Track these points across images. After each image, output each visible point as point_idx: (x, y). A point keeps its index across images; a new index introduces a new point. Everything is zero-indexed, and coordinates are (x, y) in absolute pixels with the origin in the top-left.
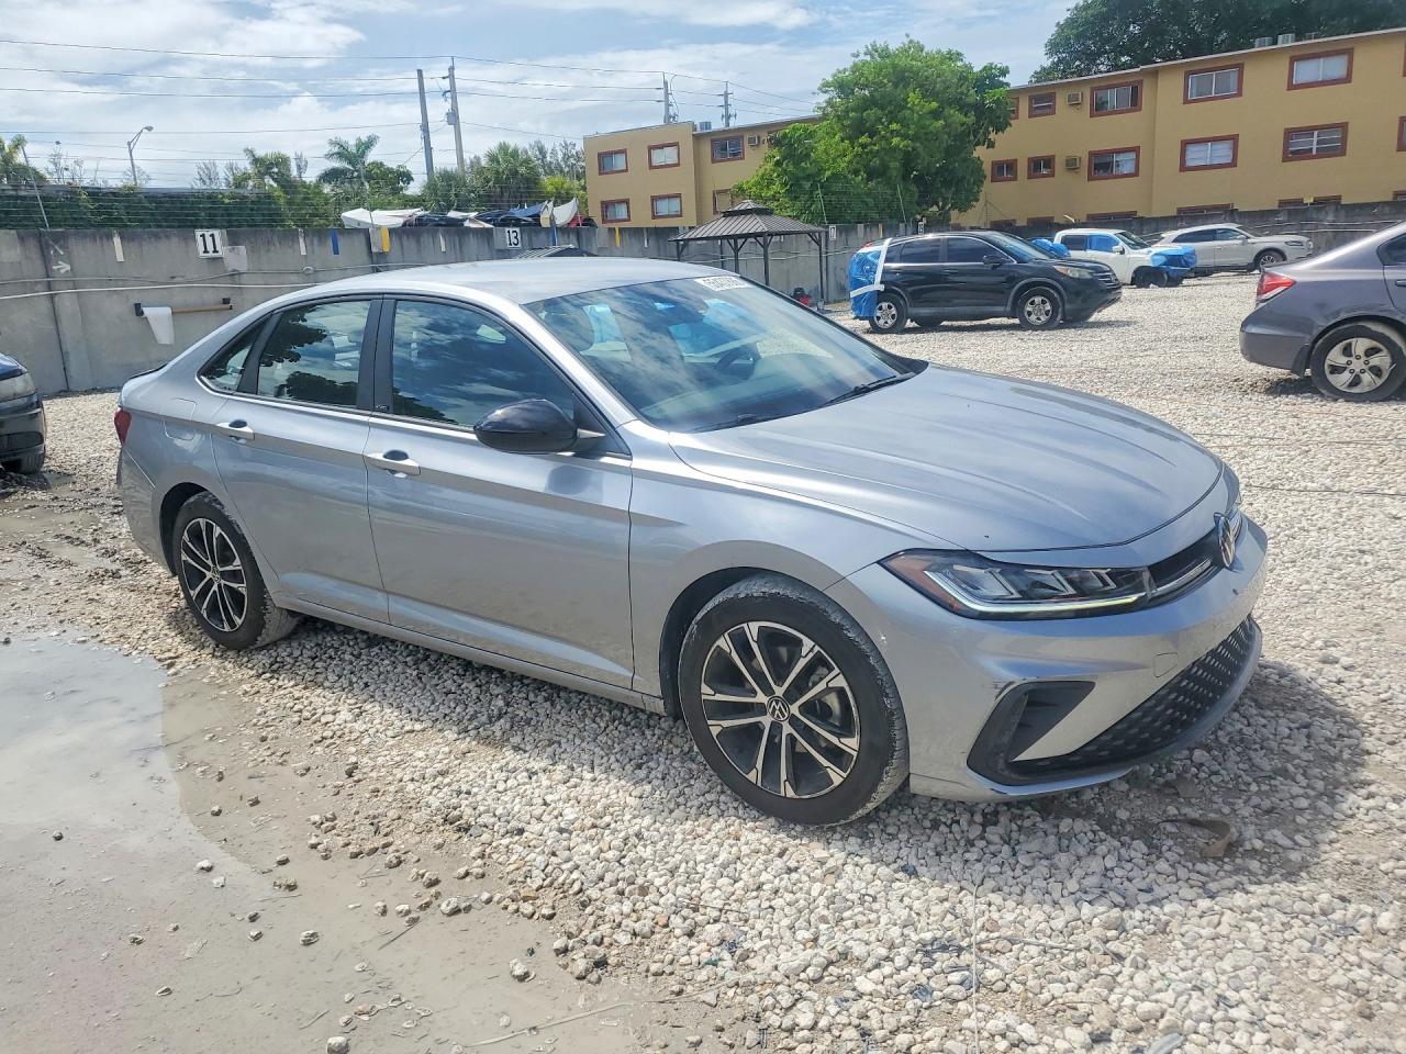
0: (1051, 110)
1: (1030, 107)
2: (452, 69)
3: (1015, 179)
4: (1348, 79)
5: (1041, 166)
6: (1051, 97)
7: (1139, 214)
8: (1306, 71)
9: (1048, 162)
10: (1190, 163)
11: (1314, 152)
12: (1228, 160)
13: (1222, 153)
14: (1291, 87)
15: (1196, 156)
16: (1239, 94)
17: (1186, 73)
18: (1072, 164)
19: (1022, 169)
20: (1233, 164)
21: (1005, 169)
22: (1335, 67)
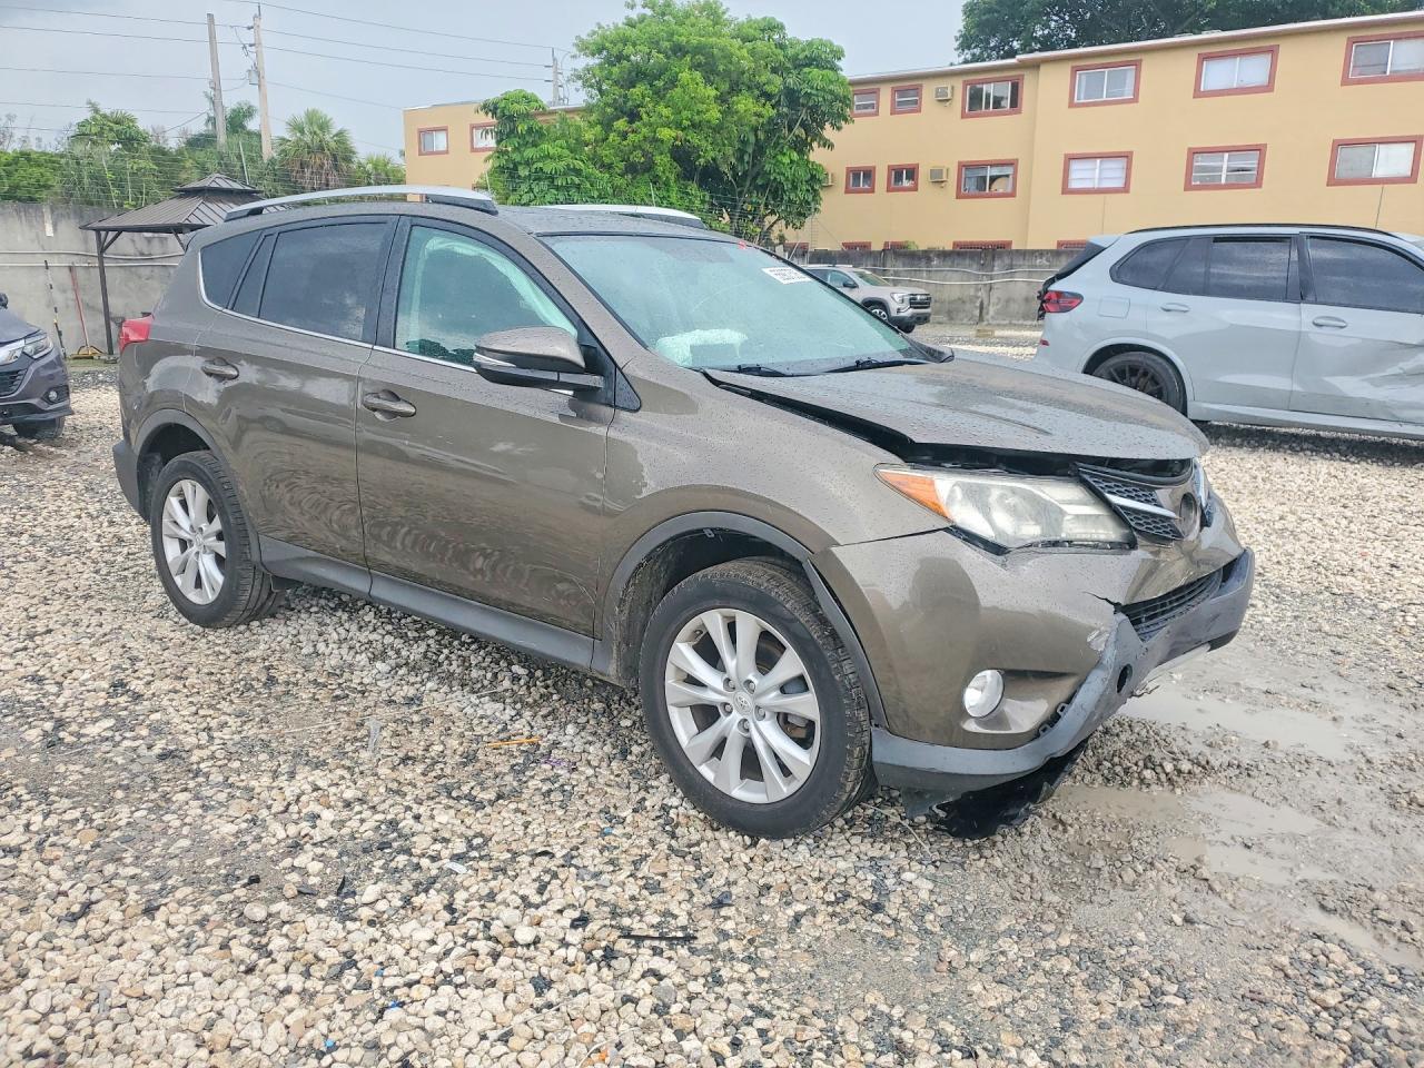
0: (915, 106)
1: (893, 100)
2: (258, 16)
3: (872, 191)
4: (1268, 87)
5: (904, 175)
6: (917, 90)
7: (1014, 247)
8: (1220, 74)
9: (912, 173)
10: (1074, 185)
11: (1223, 181)
12: (1119, 184)
13: (1112, 174)
14: (1198, 94)
15: (1082, 175)
16: (1135, 100)
17: (1073, 67)
18: (937, 179)
19: (881, 178)
20: (1125, 189)
21: (861, 178)
22: (1252, 70)
